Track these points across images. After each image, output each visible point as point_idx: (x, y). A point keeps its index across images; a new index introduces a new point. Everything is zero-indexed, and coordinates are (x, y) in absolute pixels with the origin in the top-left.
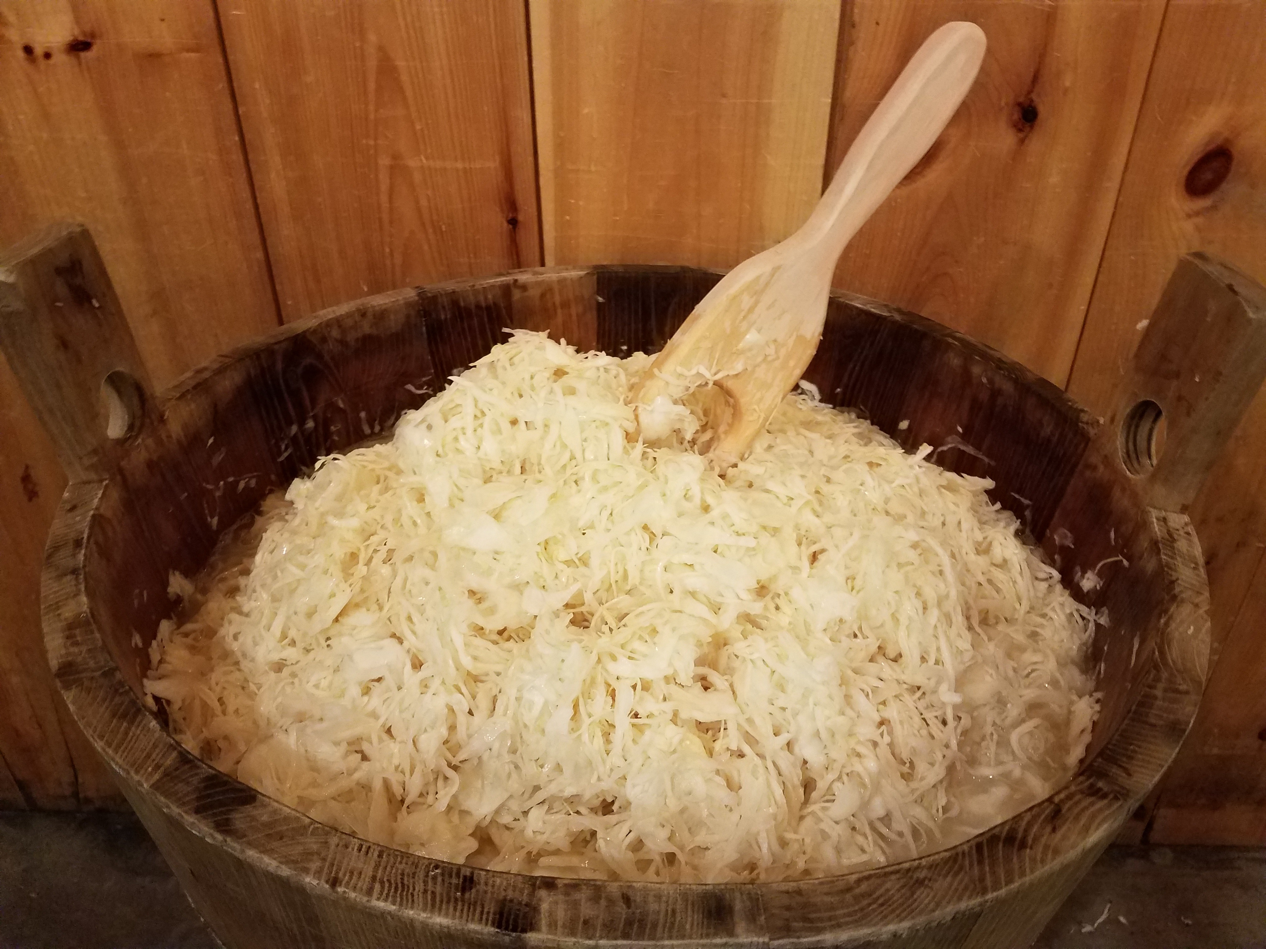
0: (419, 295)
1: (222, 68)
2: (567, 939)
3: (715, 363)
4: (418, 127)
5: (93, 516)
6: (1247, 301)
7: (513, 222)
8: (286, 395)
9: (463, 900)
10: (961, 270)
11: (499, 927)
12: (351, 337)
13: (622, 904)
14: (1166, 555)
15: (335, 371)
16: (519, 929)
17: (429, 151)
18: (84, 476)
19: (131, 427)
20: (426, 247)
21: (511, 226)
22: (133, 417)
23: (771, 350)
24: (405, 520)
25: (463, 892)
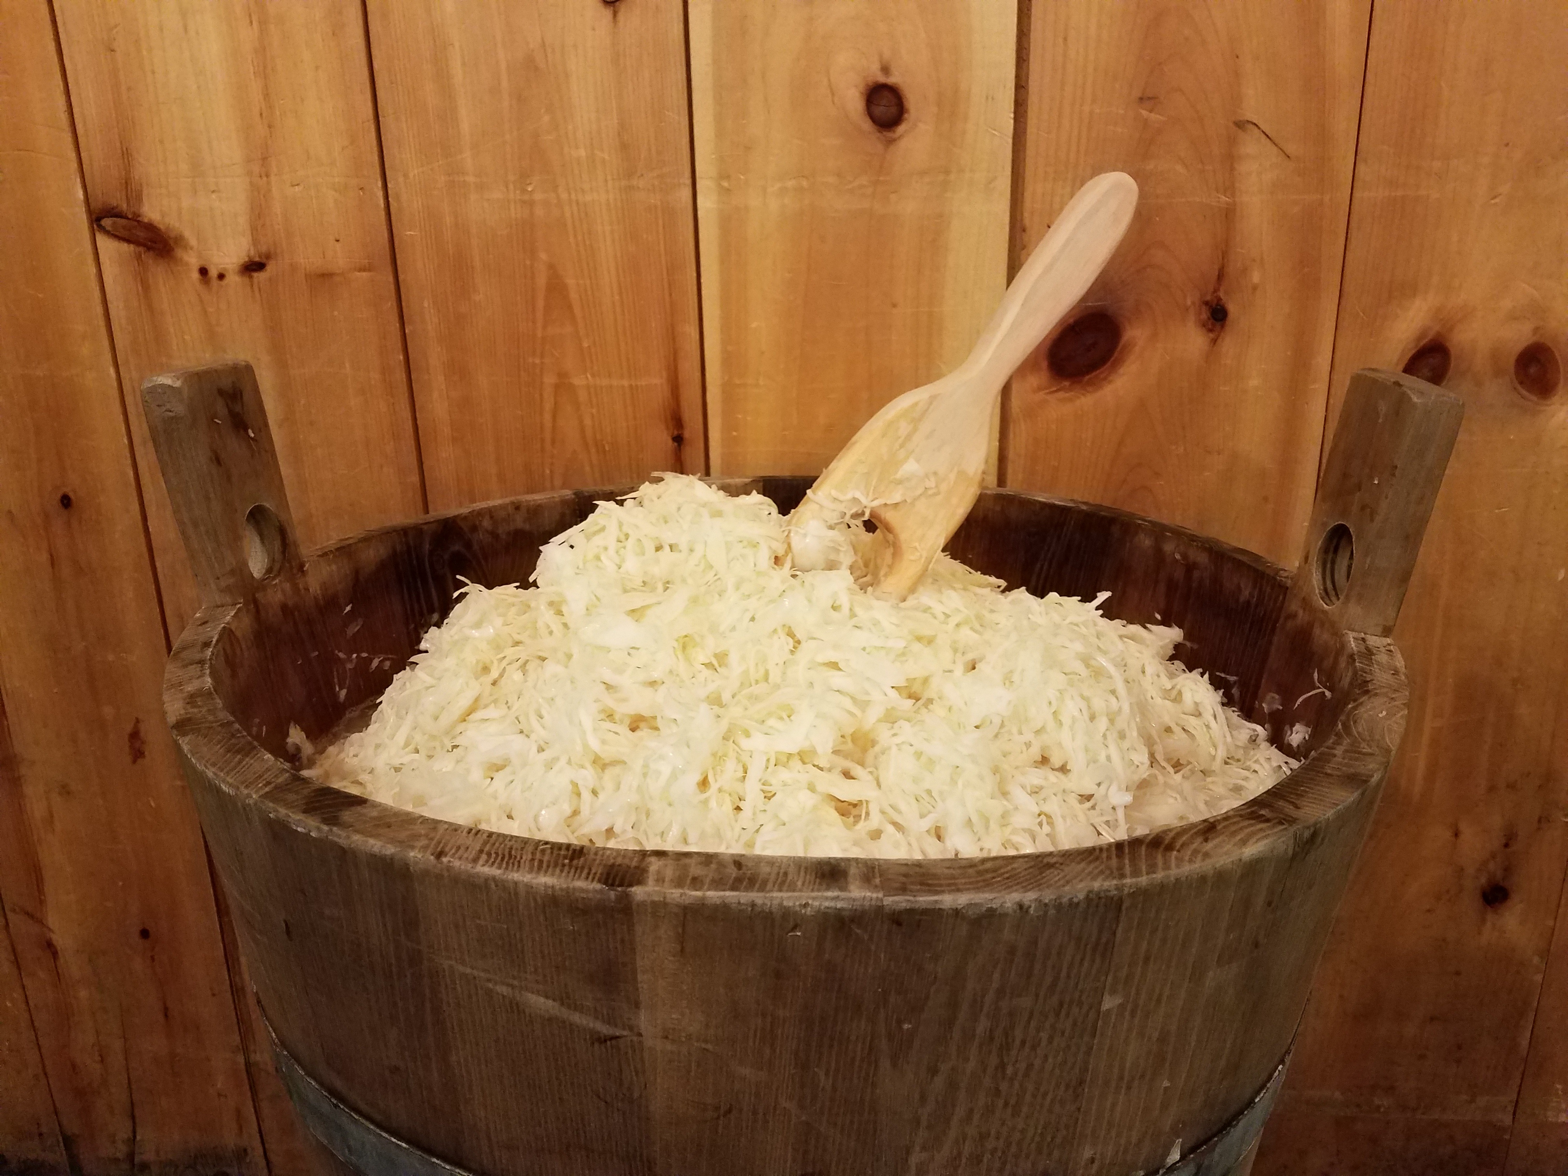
0: (575, 494)
1: (392, 287)
2: (673, 891)
3: (871, 491)
4: (585, 345)
5: (224, 627)
6: (1411, 389)
7: (678, 439)
8: (430, 580)
9: (570, 866)
10: (1162, 483)
11: (606, 883)
12: (502, 530)
13: (733, 867)
14: (1360, 662)
15: (483, 562)
16: (626, 884)
17: (595, 368)
18: (218, 598)
19: (269, 570)
20: (587, 469)
21: (676, 444)
22: (273, 561)
23: (931, 483)
24: (540, 624)
25: (571, 860)
